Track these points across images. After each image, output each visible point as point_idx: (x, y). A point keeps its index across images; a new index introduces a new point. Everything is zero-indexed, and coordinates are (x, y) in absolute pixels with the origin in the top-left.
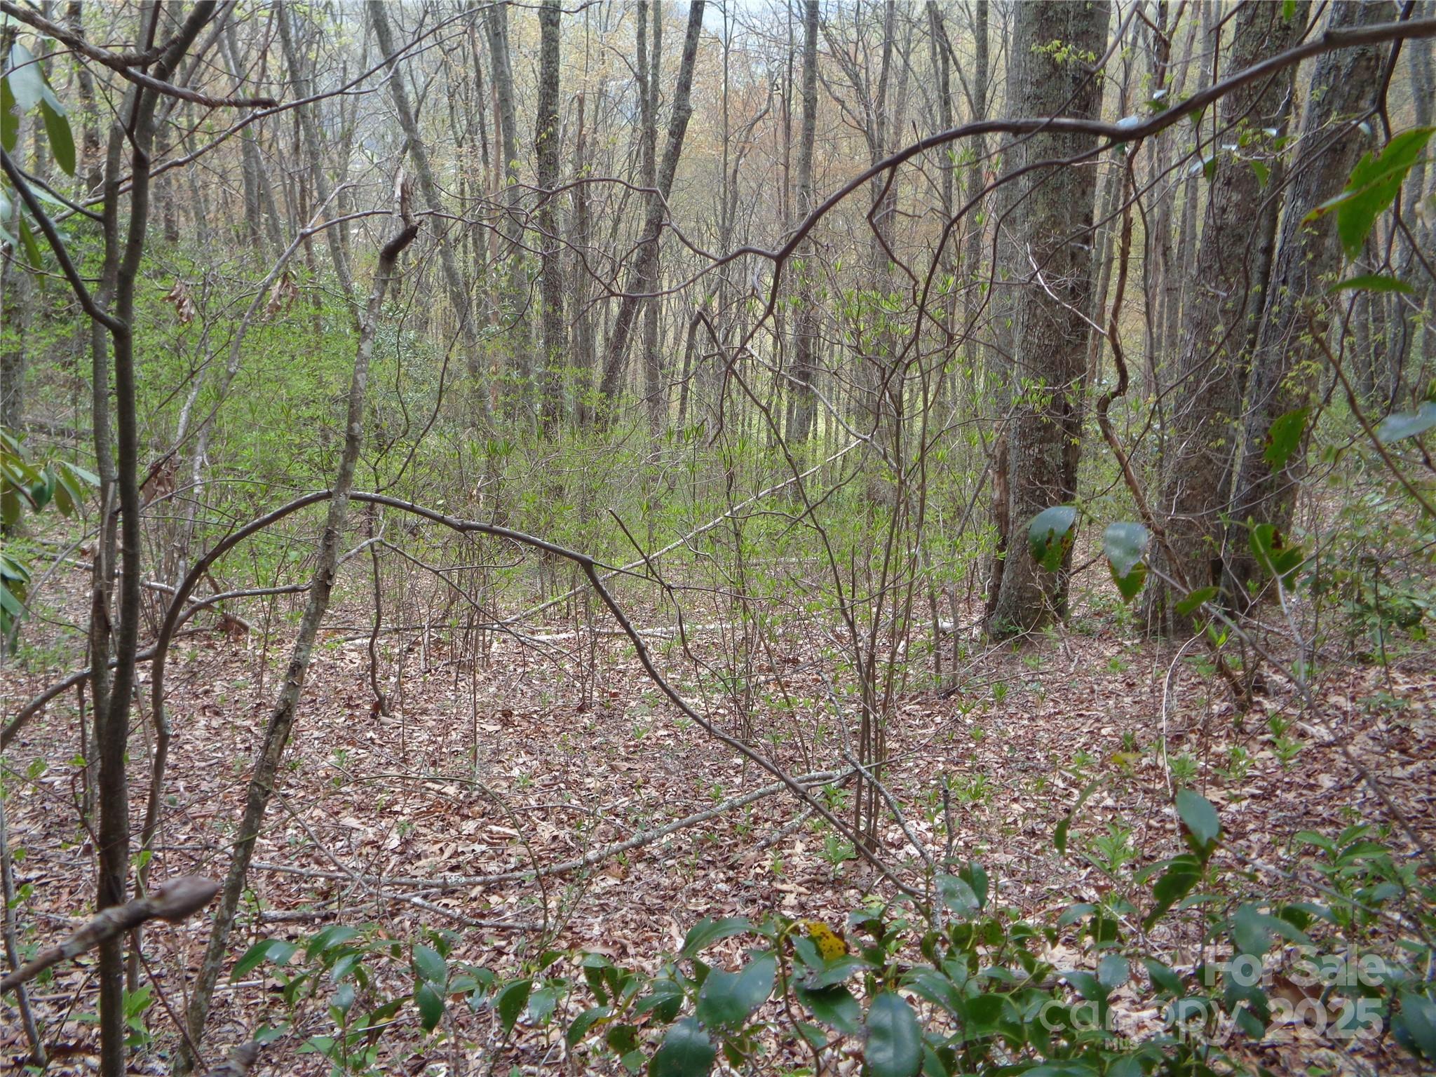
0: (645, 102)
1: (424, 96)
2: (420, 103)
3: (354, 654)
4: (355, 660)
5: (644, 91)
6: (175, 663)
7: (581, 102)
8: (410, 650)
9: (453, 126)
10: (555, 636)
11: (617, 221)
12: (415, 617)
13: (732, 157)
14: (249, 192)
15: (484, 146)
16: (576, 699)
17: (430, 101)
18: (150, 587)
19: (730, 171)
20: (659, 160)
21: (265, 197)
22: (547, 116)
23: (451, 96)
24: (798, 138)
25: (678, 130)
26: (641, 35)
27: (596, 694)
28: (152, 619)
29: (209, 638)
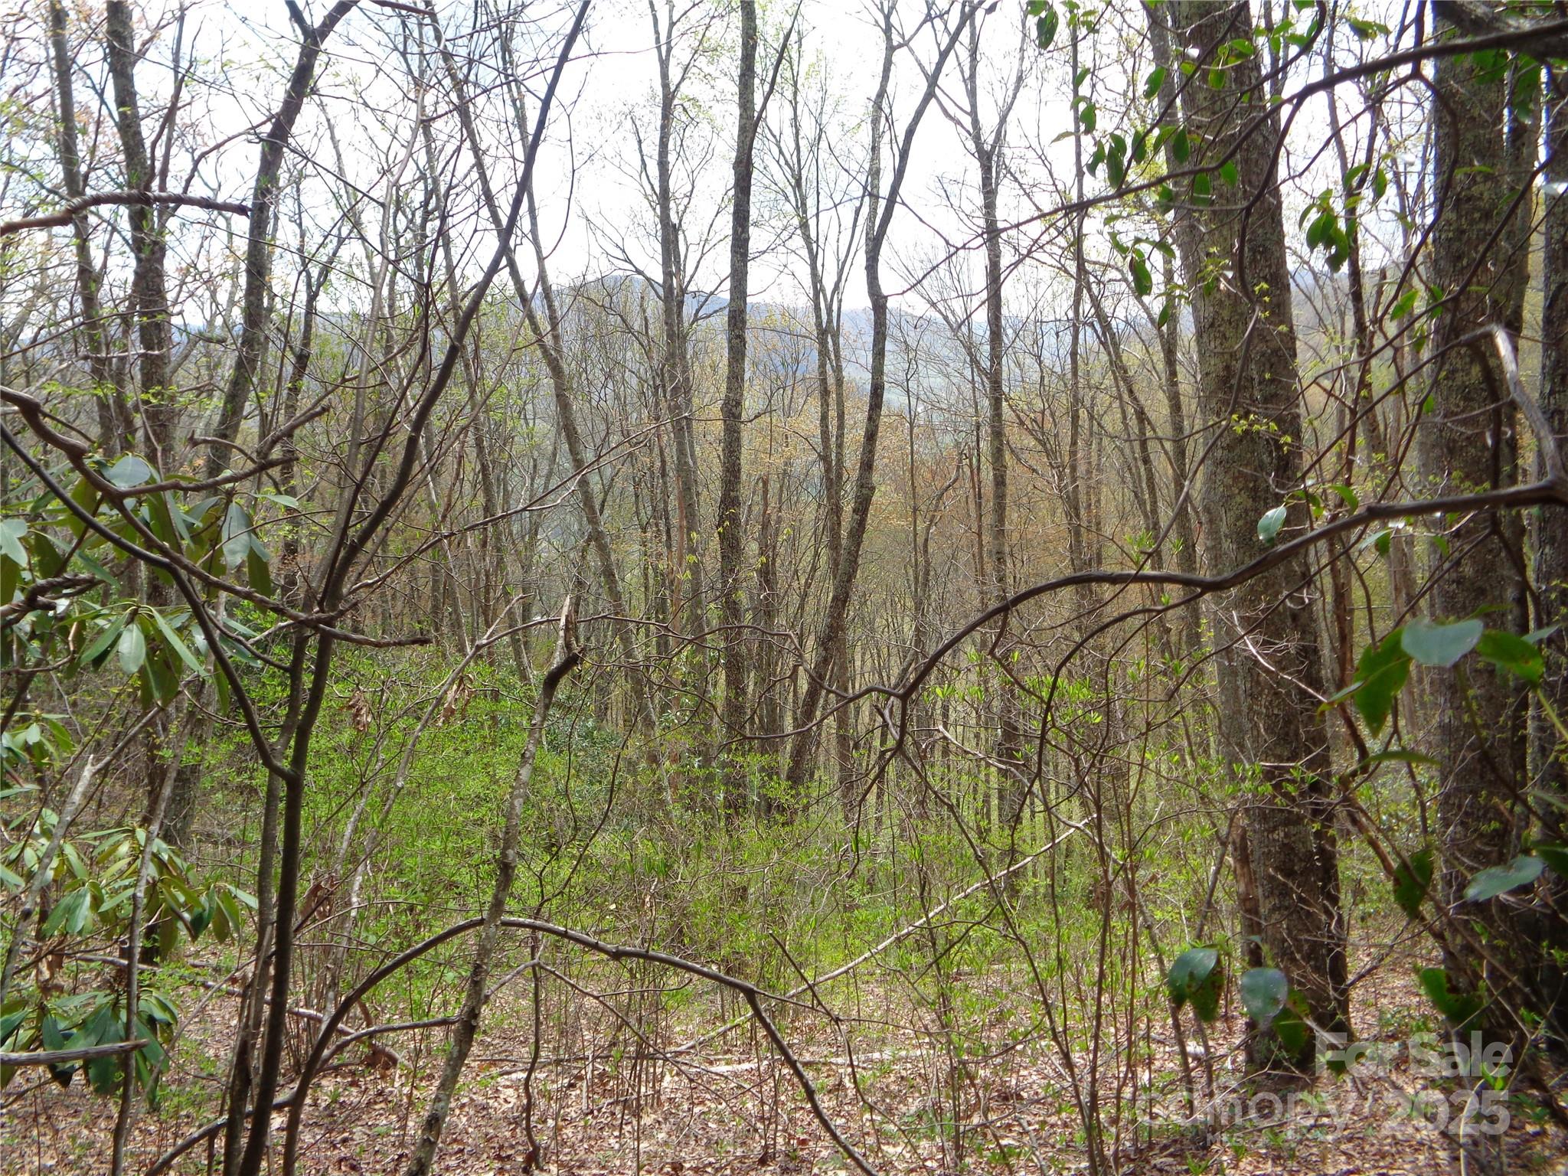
0: (829, 479)
1: (611, 486)
2: (606, 494)
3: (510, 1092)
4: (510, 1098)
5: (828, 470)
6: (315, 1104)
7: (765, 483)
8: (571, 1086)
9: (637, 513)
10: (736, 1067)
11: (804, 596)
12: (579, 1044)
13: (921, 526)
14: (435, 589)
15: (668, 532)
16: (757, 1147)
17: (616, 491)
18: (298, 1014)
19: (920, 541)
20: (844, 533)
21: (449, 594)
22: (729, 501)
23: (637, 485)
24: (989, 505)
25: (863, 506)
26: (824, 418)
27: (780, 1140)
28: (295, 1052)
29: (353, 1073)
